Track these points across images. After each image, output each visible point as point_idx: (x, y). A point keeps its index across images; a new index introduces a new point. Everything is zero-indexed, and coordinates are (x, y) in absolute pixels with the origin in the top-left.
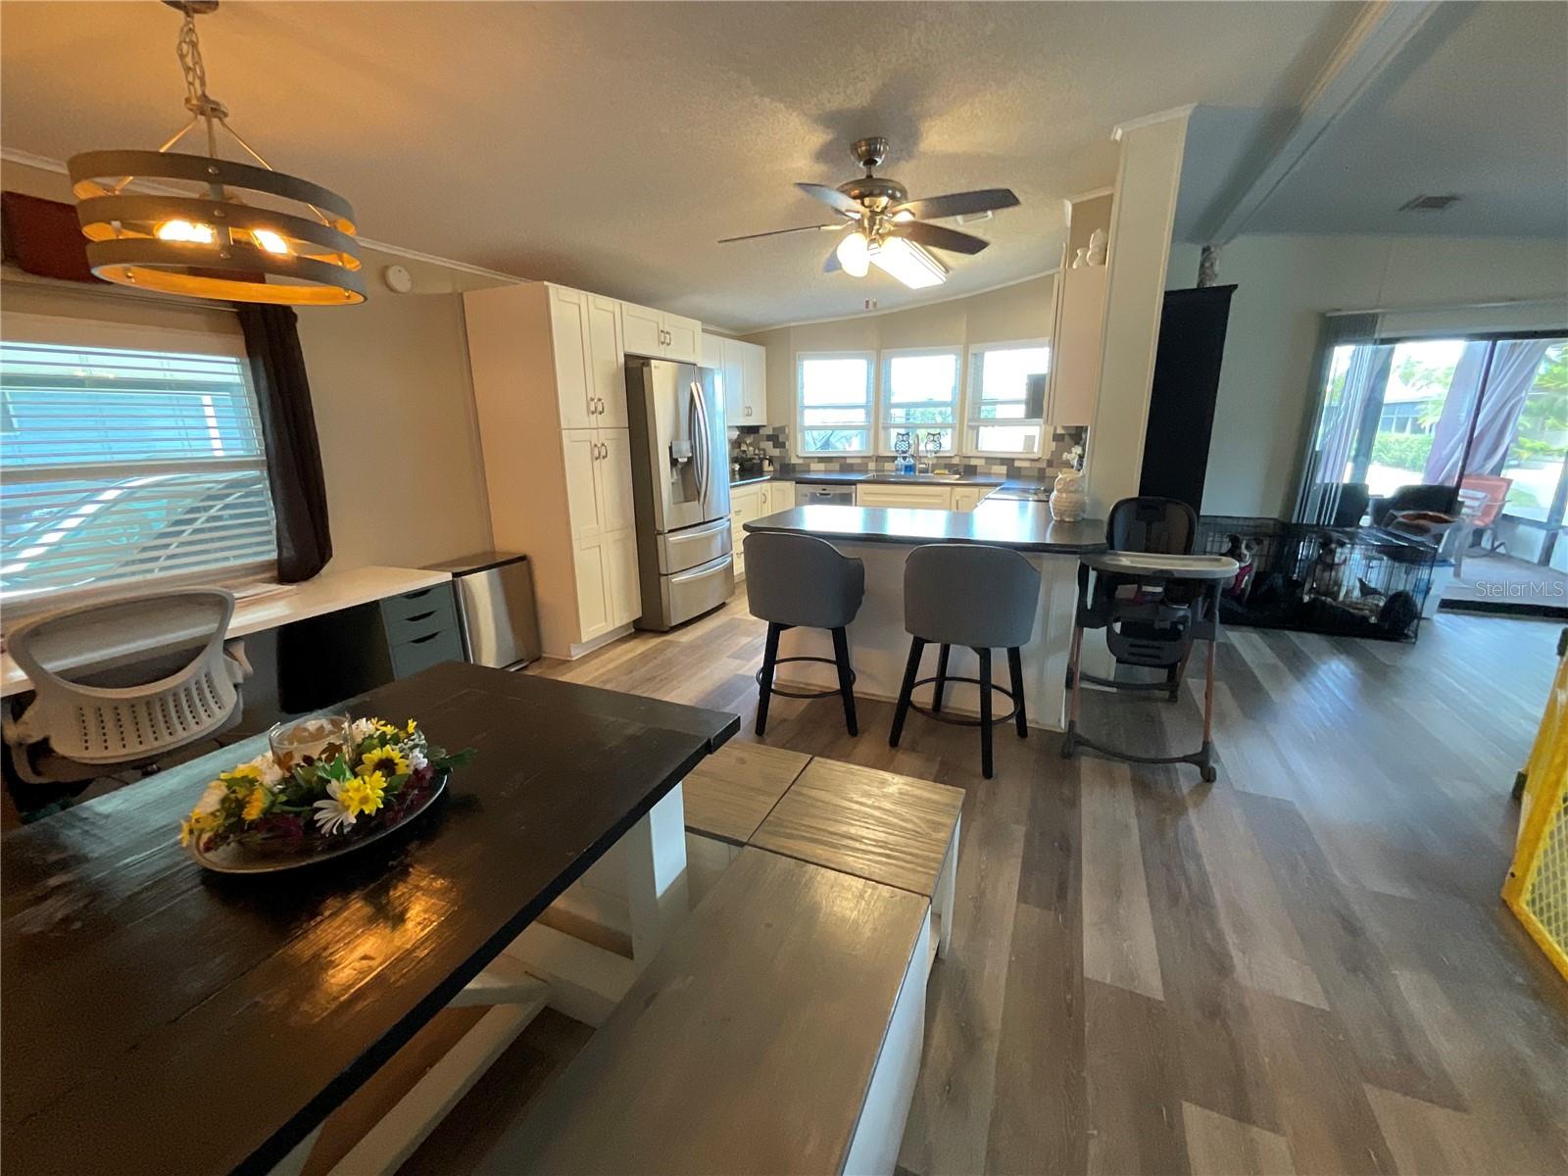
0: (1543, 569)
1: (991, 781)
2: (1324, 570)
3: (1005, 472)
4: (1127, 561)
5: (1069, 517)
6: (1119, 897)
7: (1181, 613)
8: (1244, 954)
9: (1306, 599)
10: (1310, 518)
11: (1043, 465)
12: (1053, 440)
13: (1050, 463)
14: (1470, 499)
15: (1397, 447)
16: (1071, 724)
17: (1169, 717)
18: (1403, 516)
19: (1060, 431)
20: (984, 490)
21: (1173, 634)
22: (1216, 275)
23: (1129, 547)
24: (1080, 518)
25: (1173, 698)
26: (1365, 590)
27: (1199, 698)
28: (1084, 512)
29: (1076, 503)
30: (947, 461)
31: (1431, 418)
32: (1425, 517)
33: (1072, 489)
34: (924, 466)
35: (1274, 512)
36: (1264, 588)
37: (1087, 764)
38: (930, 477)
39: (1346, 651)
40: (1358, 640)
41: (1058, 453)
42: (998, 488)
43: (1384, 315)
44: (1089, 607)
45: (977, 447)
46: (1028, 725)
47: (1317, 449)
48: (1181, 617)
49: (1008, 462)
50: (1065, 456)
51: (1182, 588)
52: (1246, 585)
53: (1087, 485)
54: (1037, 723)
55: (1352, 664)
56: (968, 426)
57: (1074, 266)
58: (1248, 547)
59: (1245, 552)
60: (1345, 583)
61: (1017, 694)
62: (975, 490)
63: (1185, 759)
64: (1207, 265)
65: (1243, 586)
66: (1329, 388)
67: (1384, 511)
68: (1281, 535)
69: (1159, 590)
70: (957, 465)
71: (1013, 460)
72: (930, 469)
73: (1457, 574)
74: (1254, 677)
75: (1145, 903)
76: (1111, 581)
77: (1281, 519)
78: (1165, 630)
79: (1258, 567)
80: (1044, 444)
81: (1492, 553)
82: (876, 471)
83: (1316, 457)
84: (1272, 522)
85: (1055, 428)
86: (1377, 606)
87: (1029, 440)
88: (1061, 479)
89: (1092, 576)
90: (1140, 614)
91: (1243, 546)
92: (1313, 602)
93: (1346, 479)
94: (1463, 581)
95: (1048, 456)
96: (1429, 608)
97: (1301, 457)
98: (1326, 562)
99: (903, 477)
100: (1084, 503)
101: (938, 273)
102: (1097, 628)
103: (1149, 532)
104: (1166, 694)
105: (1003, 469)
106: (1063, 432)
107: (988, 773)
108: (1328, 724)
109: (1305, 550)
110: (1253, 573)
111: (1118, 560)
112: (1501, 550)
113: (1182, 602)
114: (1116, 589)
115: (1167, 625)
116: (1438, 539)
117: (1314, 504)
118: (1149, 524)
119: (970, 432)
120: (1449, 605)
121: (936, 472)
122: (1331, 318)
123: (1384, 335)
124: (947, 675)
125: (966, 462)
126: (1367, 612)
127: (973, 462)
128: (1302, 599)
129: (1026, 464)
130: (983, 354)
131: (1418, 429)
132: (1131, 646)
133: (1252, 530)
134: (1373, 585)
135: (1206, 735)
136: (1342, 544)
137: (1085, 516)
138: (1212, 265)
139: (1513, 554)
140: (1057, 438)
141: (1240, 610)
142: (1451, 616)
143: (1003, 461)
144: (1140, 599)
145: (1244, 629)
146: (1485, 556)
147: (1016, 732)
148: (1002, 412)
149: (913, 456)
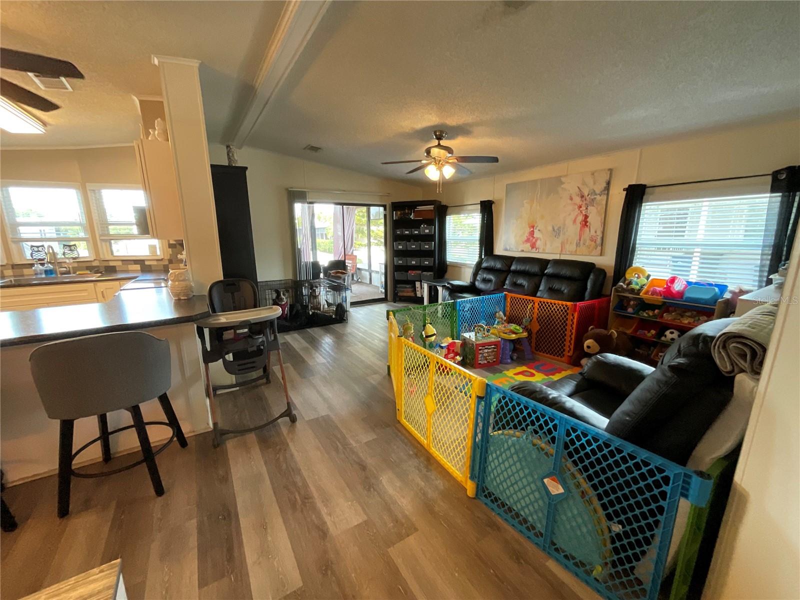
0: (370, 285)
1: (164, 496)
2: (314, 299)
3: (139, 269)
4: (224, 319)
5: (183, 296)
6: (266, 529)
7: (260, 340)
8: (331, 516)
9: (311, 313)
10: (303, 278)
11: (167, 263)
12: (169, 248)
13: (171, 261)
14: (349, 263)
15: (322, 244)
16: (215, 424)
17: (269, 393)
18: (333, 273)
19: (172, 242)
20: (122, 282)
21: (259, 352)
22: (236, 161)
23: (225, 309)
24: (191, 296)
25: (268, 382)
26: (329, 305)
27: (279, 375)
28: (193, 292)
29: (186, 287)
30: (88, 265)
31: (330, 234)
32: (339, 272)
33: (181, 279)
34: (65, 269)
35: (290, 276)
36: (294, 312)
37: (231, 445)
38: (72, 277)
39: (328, 331)
40: (331, 326)
41: (174, 255)
42: (134, 280)
43: (308, 192)
44: (209, 349)
45: (112, 253)
46: (186, 436)
47: (299, 247)
48: (261, 342)
49: (140, 262)
50: (179, 256)
51: (257, 328)
52: (287, 312)
53: (191, 276)
54: (194, 432)
55: (332, 337)
56: (101, 240)
57: (150, 139)
58: (284, 295)
59: (283, 297)
60: (322, 304)
61: (173, 421)
62: (117, 283)
63: (281, 416)
64: (231, 155)
65: (286, 313)
66: (296, 221)
67: (326, 271)
68: (295, 286)
69: (246, 330)
70: (98, 266)
71: (143, 261)
72: (72, 271)
73: (351, 292)
74: (300, 355)
75: (280, 520)
76: (218, 333)
77: (293, 279)
78: (254, 351)
79: (290, 302)
80: (163, 250)
81: (357, 282)
82: (15, 276)
83: (299, 250)
84: (290, 281)
85: (169, 241)
86: (334, 310)
87: (152, 248)
88: (171, 273)
89: (206, 332)
90: (240, 346)
91: (282, 294)
92: (313, 313)
93: (312, 260)
94: (354, 294)
95: (167, 257)
96: (348, 306)
97: (294, 253)
98: (313, 296)
99: (43, 279)
100: (191, 287)
101: (38, 127)
102: (217, 361)
103: (233, 298)
104: (264, 380)
105: (138, 267)
106: (174, 243)
107: (160, 491)
108: (331, 368)
109: (305, 291)
110: (289, 306)
111: (219, 319)
112: (359, 280)
113: (259, 334)
114: (223, 335)
115: (255, 348)
116: (344, 280)
117: (303, 271)
118: (233, 293)
119: (104, 244)
120: (354, 304)
121: (77, 273)
122: (291, 191)
123: (310, 201)
124: (110, 430)
125: (106, 264)
126: (331, 314)
127: (111, 264)
128: (309, 313)
129: (155, 263)
130: (99, 190)
131: (327, 238)
132: (239, 365)
133: (283, 286)
134: (330, 302)
135: (287, 396)
136: (317, 287)
137: (194, 294)
138: (233, 154)
139: (363, 281)
140: (171, 246)
141: (287, 324)
142: (354, 308)
143: (136, 262)
144: (237, 338)
145: (291, 332)
146: (356, 283)
147: (179, 446)
148: (123, 230)
149: (50, 263)
